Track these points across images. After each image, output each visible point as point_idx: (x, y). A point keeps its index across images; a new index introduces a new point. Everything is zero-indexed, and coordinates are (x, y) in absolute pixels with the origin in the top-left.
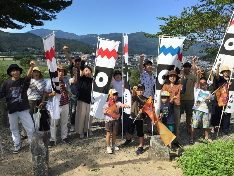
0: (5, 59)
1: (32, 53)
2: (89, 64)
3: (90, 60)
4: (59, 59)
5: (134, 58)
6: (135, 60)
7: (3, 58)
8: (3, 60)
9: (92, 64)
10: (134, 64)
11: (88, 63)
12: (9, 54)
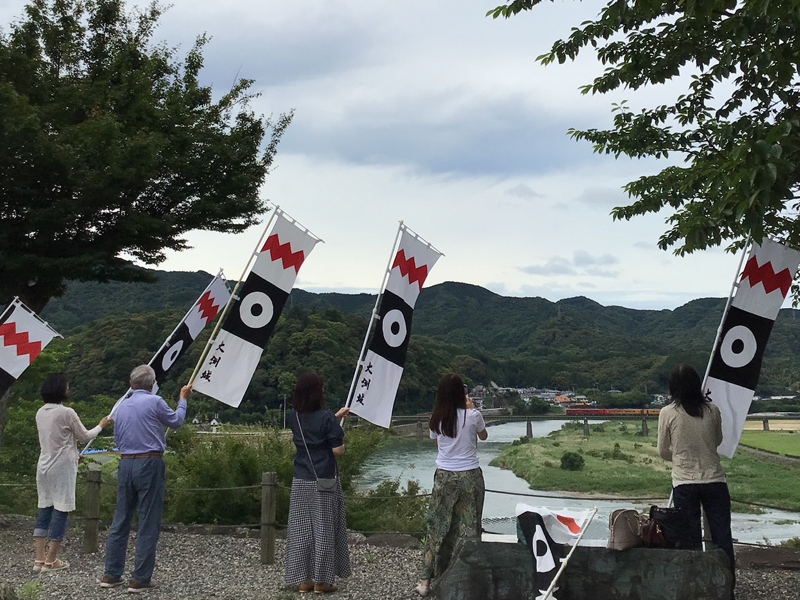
0: (774, 425)
7: (765, 420)
8: (766, 428)
12: (793, 402)
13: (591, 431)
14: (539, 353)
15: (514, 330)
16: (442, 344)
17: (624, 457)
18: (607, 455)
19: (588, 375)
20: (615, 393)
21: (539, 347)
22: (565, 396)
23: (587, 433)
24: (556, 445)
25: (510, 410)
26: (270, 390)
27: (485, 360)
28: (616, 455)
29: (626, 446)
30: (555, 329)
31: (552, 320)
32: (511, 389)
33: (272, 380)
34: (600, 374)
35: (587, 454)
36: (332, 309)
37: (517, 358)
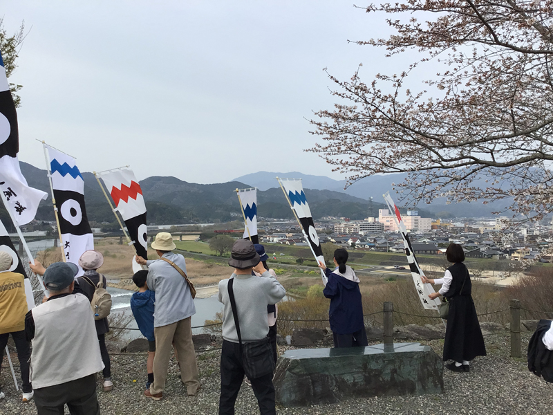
0: (184, 238)
2: (357, 242)
3: (360, 233)
4: (291, 234)
5: (474, 227)
6: (477, 231)
7: (181, 236)
9: (363, 243)
10: (473, 242)
11: (355, 240)
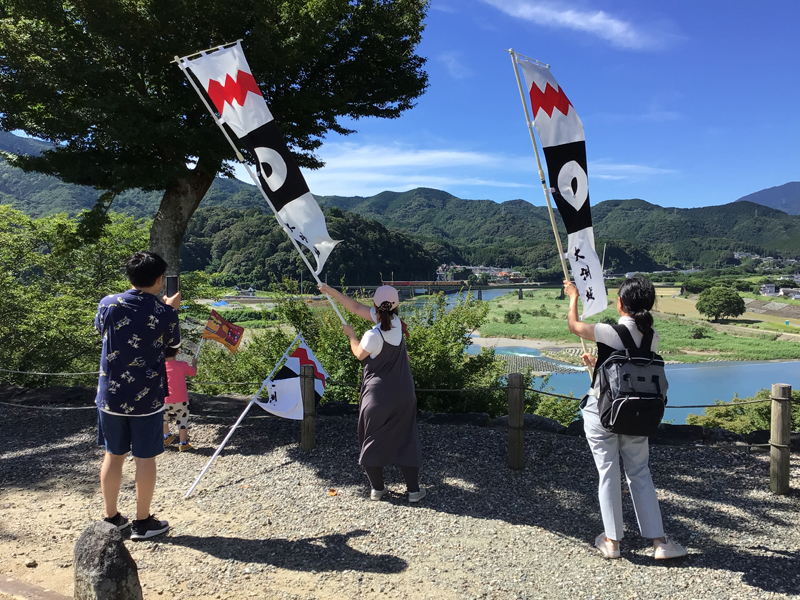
1: (748, 271)
12: (670, 275)
13: (524, 296)
14: (487, 242)
15: (470, 224)
16: (415, 234)
17: (548, 315)
18: (536, 314)
19: (523, 257)
20: (542, 270)
21: (487, 237)
22: (505, 272)
23: (521, 298)
24: (500, 306)
25: (466, 282)
26: (289, 267)
27: (447, 245)
28: (544, 313)
29: (550, 307)
30: (500, 223)
31: (497, 217)
32: (468, 267)
33: (291, 260)
34: (531, 256)
35: (523, 312)
36: (335, 207)
37: (471, 245)
